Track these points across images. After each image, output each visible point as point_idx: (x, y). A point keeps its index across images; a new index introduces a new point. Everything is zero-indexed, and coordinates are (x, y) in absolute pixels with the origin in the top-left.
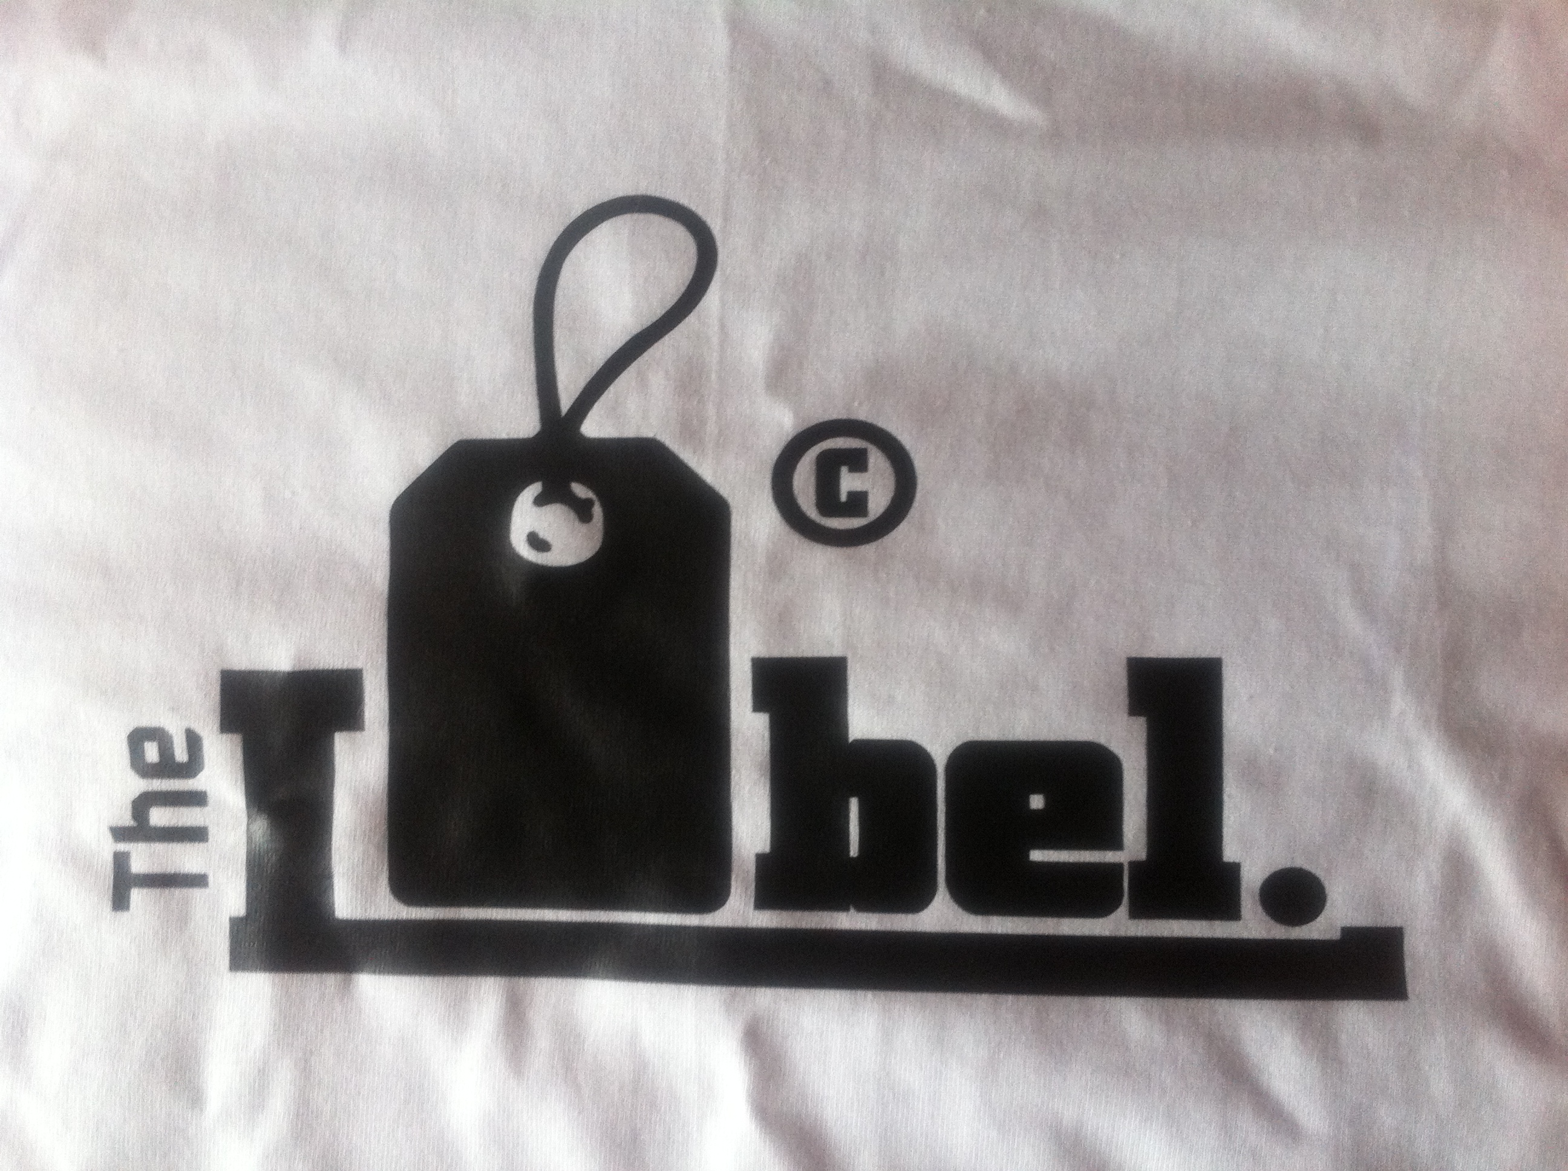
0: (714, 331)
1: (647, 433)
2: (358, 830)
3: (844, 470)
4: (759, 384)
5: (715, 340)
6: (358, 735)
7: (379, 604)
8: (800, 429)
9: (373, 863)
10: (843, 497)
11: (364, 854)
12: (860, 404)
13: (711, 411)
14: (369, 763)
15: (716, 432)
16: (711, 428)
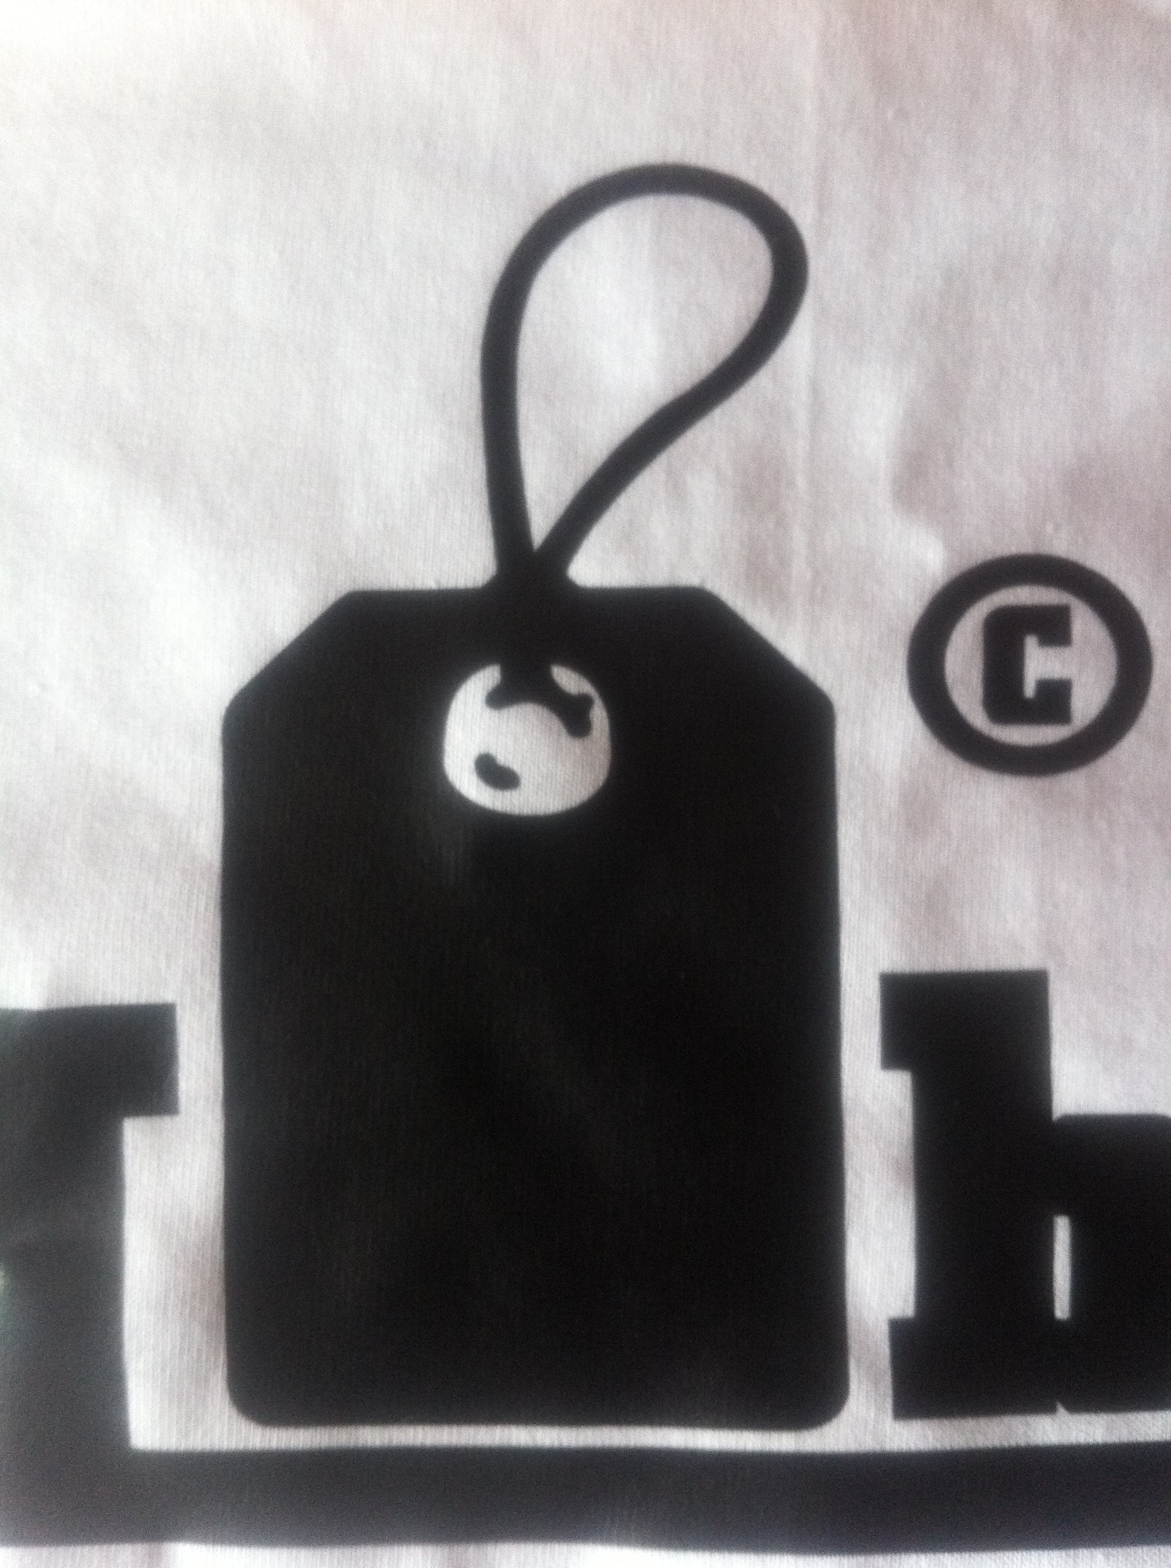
0: (799, 402)
1: (688, 577)
2: (172, 1295)
3: (1031, 645)
4: (881, 495)
5: (802, 418)
6: (165, 1123)
7: (205, 886)
8: (955, 572)
9: (199, 1351)
10: (1030, 689)
11: (183, 1338)
12: (1057, 528)
13: (798, 539)
14: (188, 1174)
15: (809, 576)
16: (800, 569)
